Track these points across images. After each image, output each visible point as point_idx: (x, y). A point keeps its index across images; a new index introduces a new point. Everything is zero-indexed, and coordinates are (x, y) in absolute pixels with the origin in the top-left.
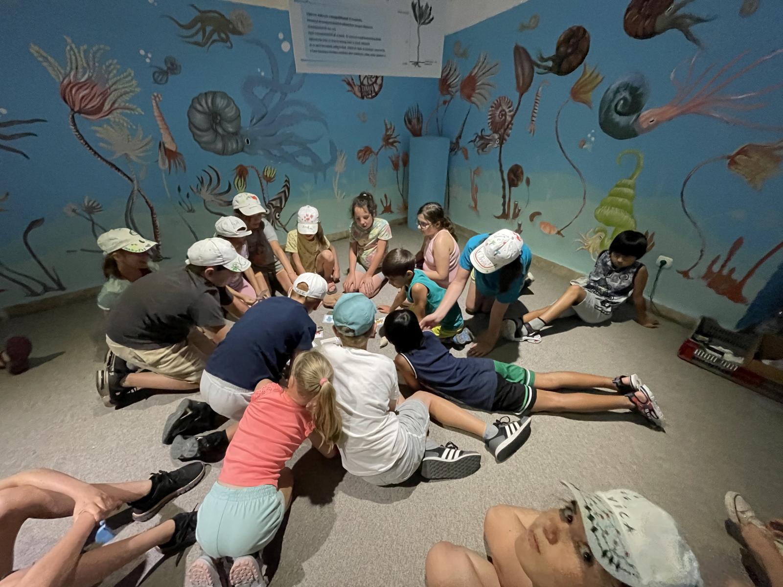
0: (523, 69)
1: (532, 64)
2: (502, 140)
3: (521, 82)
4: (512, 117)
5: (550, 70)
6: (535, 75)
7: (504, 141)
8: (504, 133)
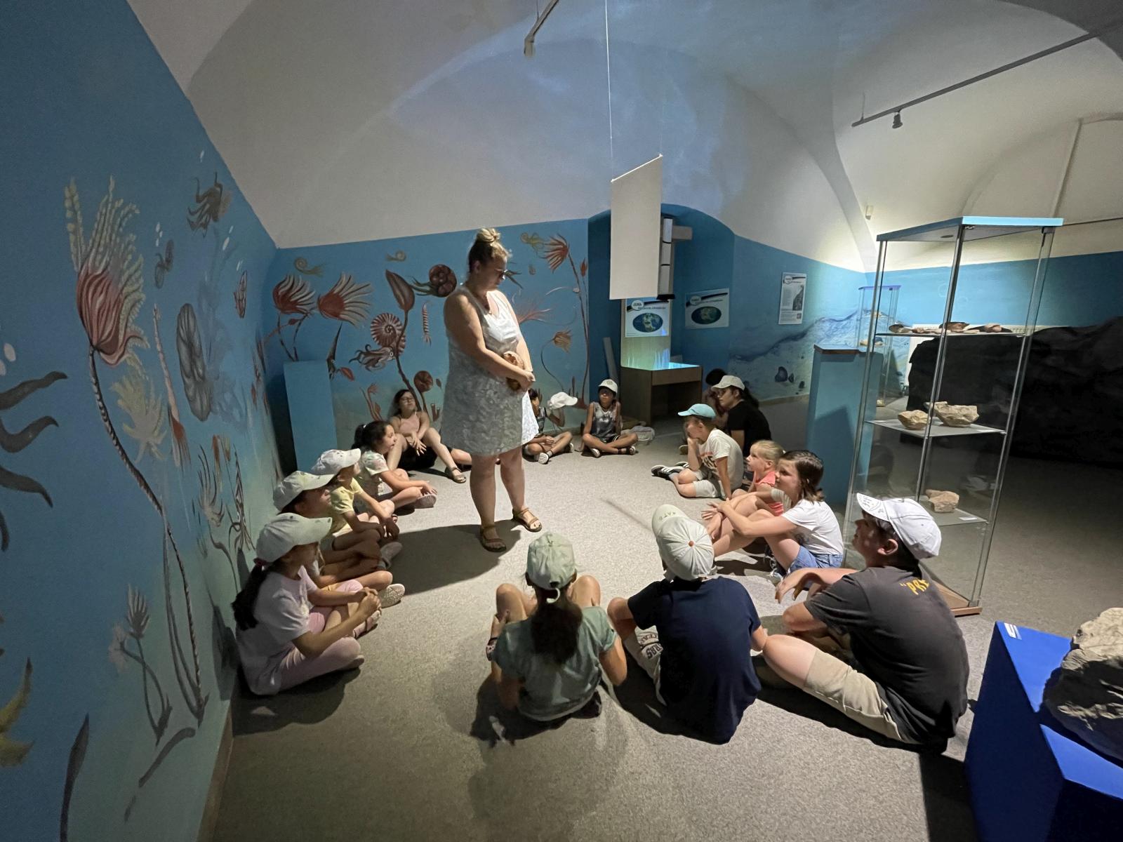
0: (401, 291)
1: (410, 287)
2: (397, 353)
3: (403, 300)
4: (403, 330)
5: (429, 293)
6: (417, 298)
7: (400, 353)
8: (397, 346)
